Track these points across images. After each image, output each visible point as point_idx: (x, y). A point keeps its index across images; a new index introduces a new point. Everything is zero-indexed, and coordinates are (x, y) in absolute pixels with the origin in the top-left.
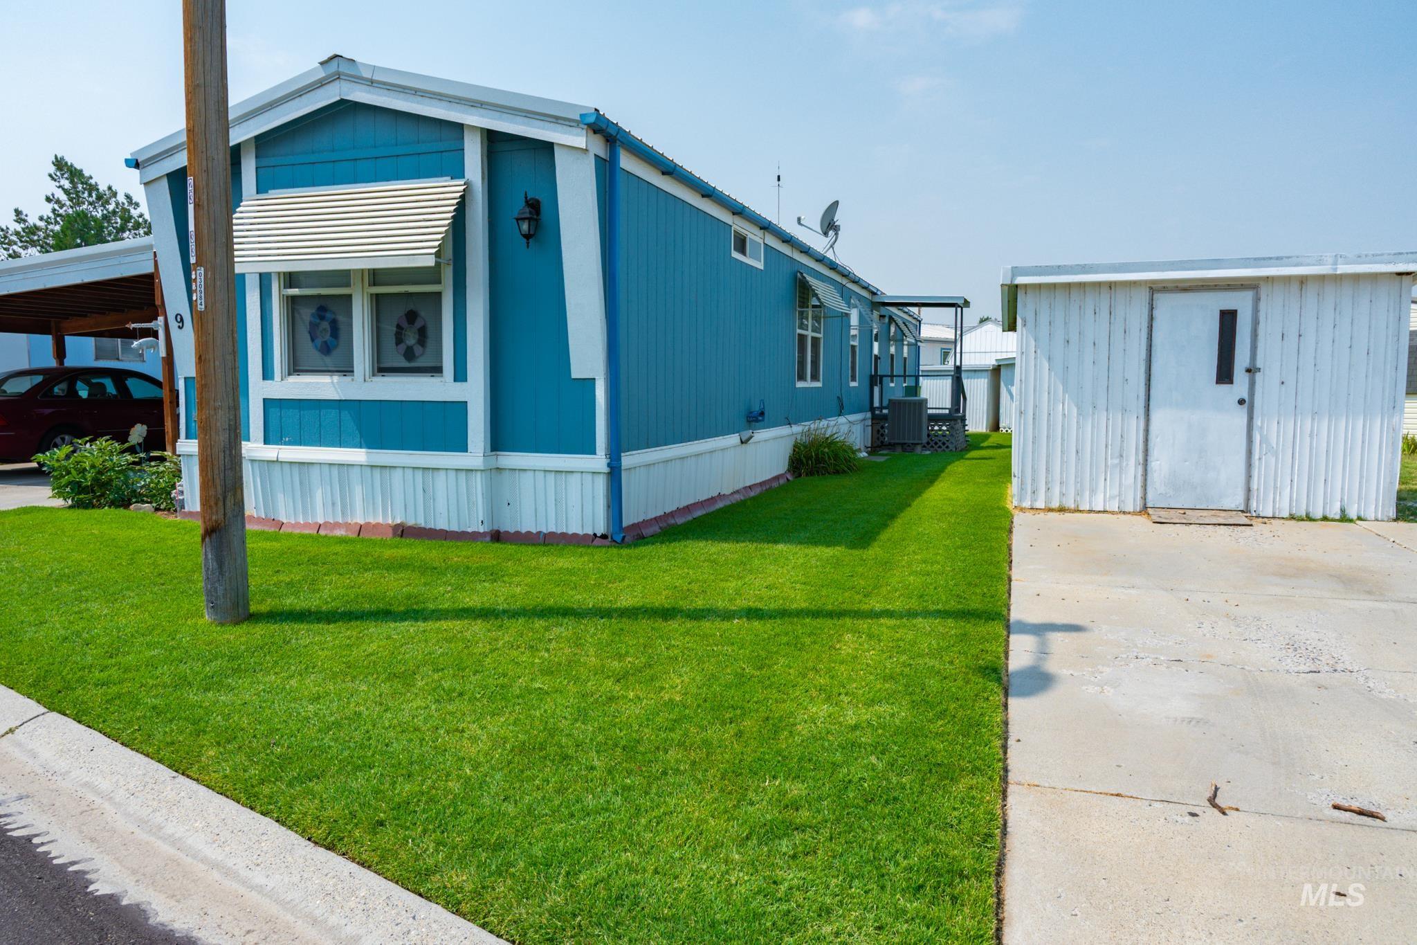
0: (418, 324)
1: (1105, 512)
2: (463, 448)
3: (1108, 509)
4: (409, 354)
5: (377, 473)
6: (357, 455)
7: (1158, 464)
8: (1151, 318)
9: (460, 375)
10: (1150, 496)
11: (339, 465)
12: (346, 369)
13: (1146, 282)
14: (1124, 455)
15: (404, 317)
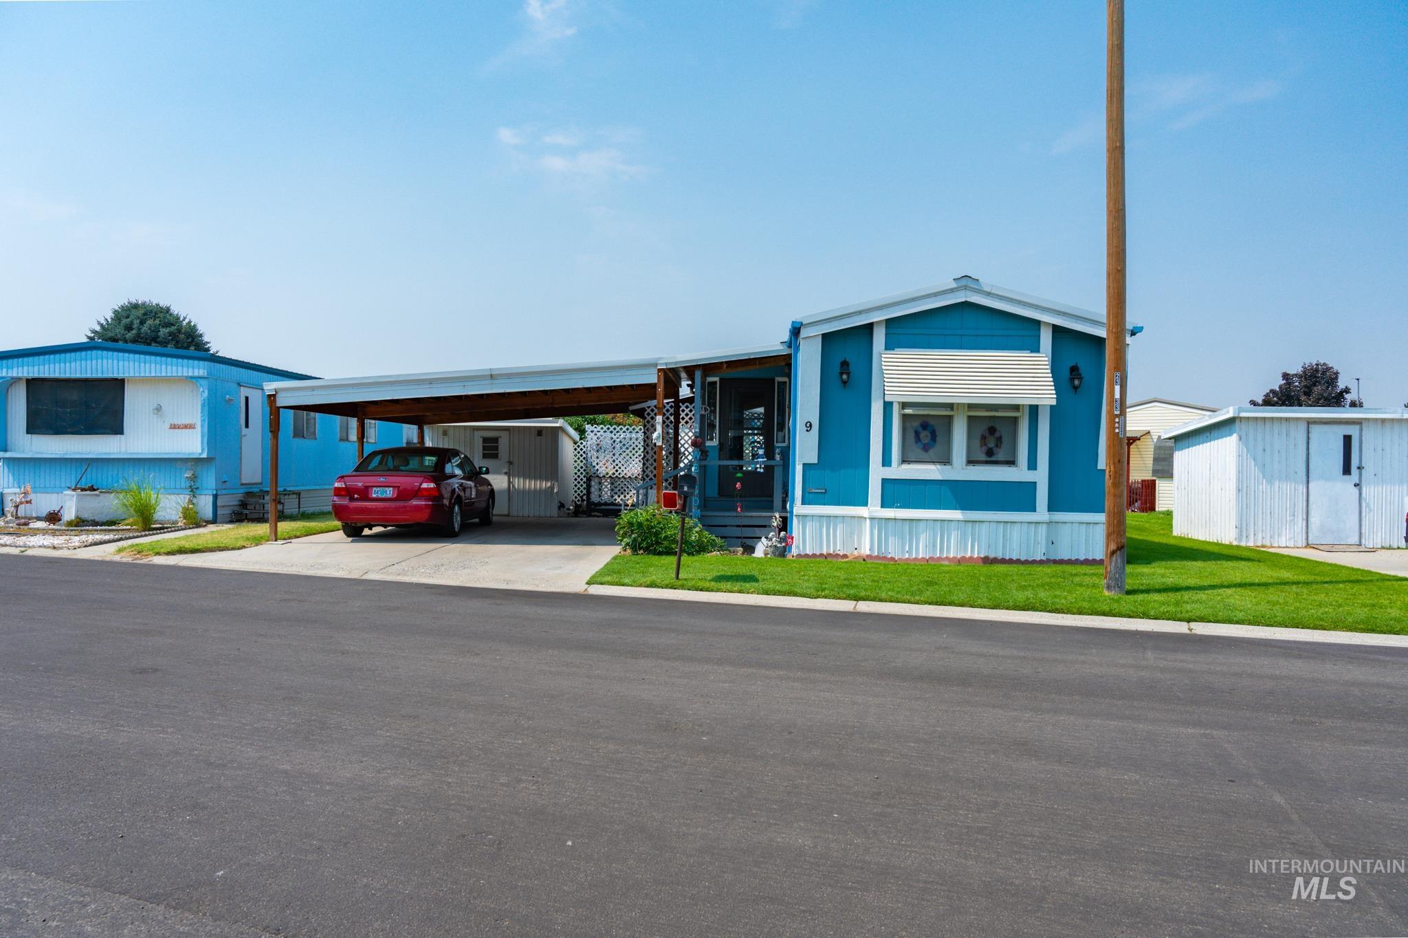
0: (997, 435)
1: (1287, 547)
2: (1033, 509)
3: (1288, 545)
4: (990, 453)
5: (970, 525)
6: (957, 515)
7: (1315, 520)
8: (1308, 438)
9: (1032, 465)
10: (1310, 538)
11: (941, 520)
12: (946, 460)
13: (1305, 418)
14: (1296, 514)
15: (987, 431)
